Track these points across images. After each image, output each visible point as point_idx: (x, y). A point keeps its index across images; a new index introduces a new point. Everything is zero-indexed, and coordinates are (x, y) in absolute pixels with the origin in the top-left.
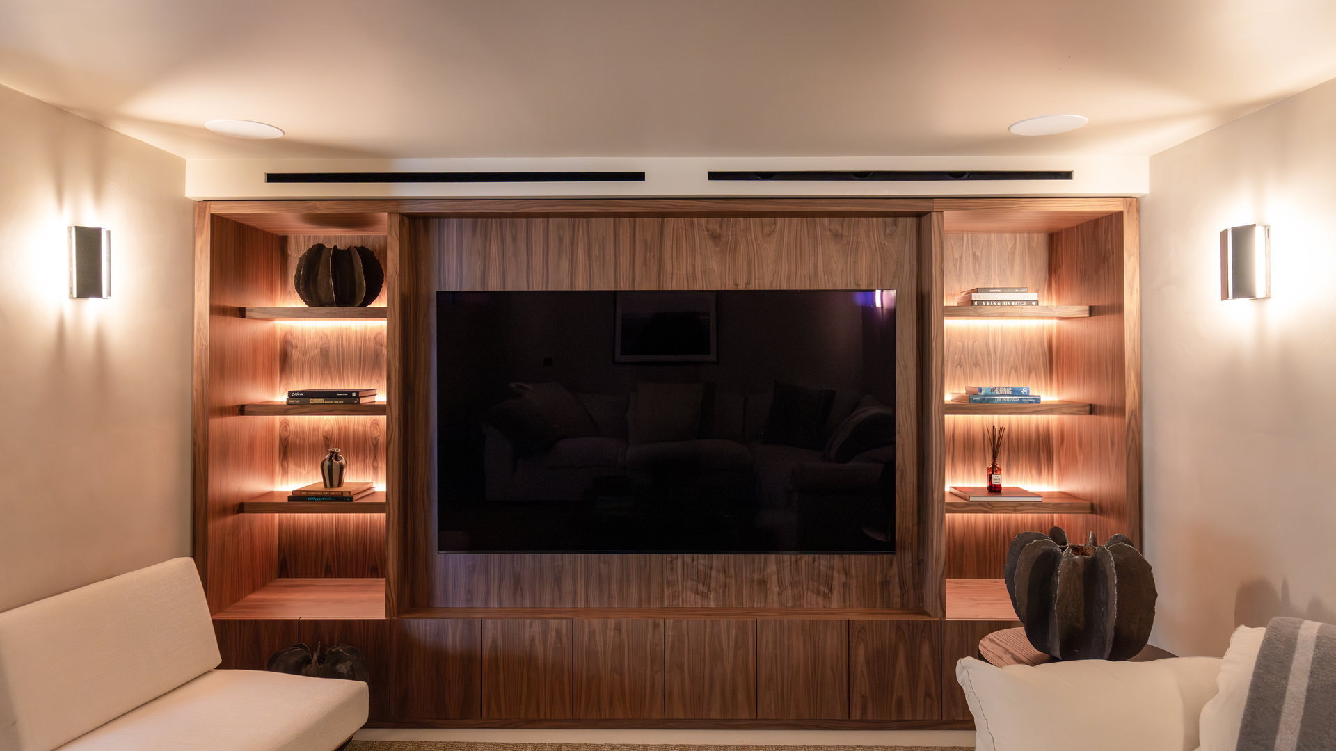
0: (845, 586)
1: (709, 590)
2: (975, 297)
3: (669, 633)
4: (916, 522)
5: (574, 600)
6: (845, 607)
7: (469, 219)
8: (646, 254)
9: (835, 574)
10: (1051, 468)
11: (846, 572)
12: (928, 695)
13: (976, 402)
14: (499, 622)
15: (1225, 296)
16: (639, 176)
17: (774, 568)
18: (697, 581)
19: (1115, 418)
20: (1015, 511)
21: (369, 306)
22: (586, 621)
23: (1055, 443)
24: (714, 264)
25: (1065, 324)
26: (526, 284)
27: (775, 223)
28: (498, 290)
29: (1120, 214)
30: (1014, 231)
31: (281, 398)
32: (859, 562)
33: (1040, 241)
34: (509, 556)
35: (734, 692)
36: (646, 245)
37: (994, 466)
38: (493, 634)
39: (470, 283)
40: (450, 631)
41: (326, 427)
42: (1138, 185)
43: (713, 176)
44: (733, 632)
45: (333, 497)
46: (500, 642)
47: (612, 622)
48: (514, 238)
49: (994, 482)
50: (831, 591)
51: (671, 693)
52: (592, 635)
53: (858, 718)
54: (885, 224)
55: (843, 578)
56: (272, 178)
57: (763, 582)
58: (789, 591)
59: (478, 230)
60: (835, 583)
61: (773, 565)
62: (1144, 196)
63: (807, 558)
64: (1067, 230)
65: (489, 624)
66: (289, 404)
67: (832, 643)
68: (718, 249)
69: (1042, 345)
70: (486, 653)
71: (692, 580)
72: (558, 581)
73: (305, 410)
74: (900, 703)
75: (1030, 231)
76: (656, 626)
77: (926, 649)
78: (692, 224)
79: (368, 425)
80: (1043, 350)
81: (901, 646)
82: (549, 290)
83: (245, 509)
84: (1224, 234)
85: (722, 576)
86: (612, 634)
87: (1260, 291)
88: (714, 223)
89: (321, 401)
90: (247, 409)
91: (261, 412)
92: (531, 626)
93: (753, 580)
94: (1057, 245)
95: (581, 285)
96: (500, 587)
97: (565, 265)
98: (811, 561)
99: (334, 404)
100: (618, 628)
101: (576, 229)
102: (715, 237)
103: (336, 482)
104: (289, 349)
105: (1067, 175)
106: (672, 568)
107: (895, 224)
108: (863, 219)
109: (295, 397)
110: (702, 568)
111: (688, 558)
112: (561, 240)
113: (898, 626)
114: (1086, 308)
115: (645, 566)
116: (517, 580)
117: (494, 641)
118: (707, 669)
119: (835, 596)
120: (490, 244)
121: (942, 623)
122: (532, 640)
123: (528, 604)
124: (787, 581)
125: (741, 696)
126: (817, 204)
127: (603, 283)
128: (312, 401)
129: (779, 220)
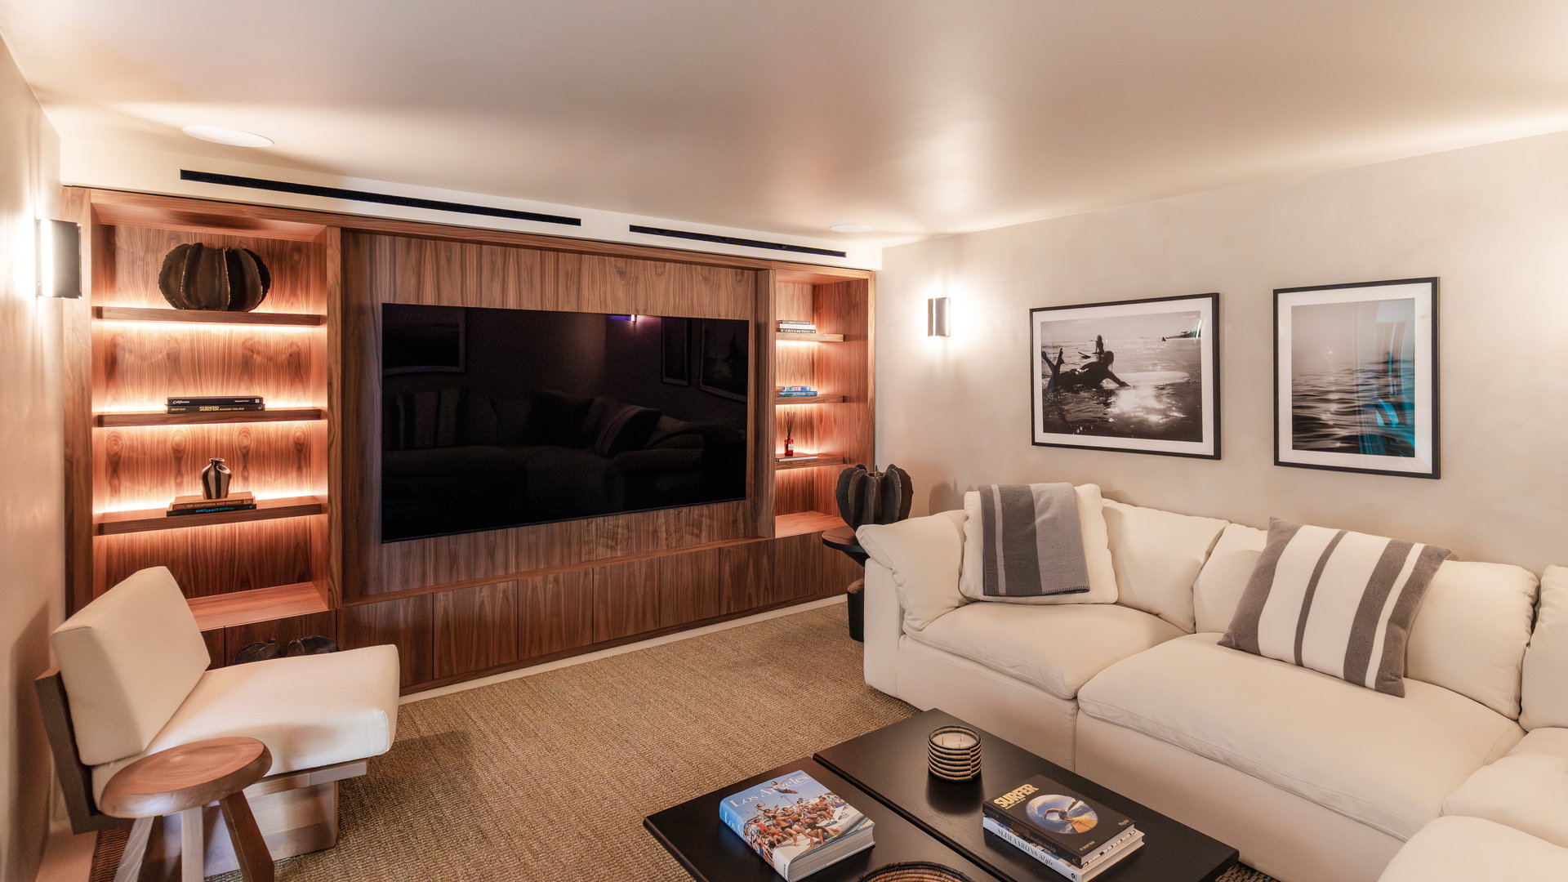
0: (710, 527)
1: (617, 544)
2: (782, 326)
3: (597, 577)
4: (753, 477)
5: (506, 568)
6: (710, 541)
7: (403, 238)
8: (567, 283)
9: (704, 519)
10: (812, 439)
11: (711, 518)
12: (766, 588)
13: (782, 396)
14: (450, 593)
15: (930, 333)
16: (577, 222)
17: (663, 520)
18: (607, 538)
19: (861, 404)
20: (804, 466)
21: (252, 311)
22: (530, 579)
23: (815, 423)
24: (621, 294)
25: (824, 346)
26: (460, 300)
27: (665, 267)
28: (433, 304)
29: (866, 281)
30: (794, 283)
31: (160, 406)
32: (719, 509)
33: (808, 289)
34: (444, 539)
35: (644, 614)
36: (567, 274)
37: (789, 439)
38: (445, 604)
39: (406, 297)
40: (401, 610)
41: (176, 438)
42: (875, 264)
43: (633, 229)
44: (644, 569)
45: (230, 506)
46: (451, 612)
47: (551, 577)
48: (449, 259)
49: (789, 449)
50: (701, 532)
51: (598, 624)
52: (535, 589)
53: (725, 613)
54: (736, 274)
55: (708, 521)
56: (187, 175)
57: (655, 532)
58: (673, 536)
59: (413, 247)
60: (703, 526)
61: (663, 518)
62: (879, 271)
63: (685, 510)
64: (826, 285)
65: (441, 596)
66: (169, 412)
67: (709, 566)
68: (623, 282)
69: (808, 358)
70: (438, 622)
71: (603, 537)
72: (491, 555)
73: (194, 418)
74: (750, 599)
75: (803, 283)
76: (586, 574)
77: (765, 559)
78: (604, 260)
79: (236, 434)
80: (809, 363)
81: (751, 560)
82: (483, 307)
83: (105, 531)
84: (930, 302)
85: (625, 531)
86: (551, 586)
87: (947, 333)
88: (621, 262)
89: (216, 408)
90: (106, 419)
91: (125, 422)
92: (481, 592)
93: (649, 531)
94: (819, 293)
95: (512, 304)
96: (436, 567)
97: (497, 287)
98: (688, 511)
99: (232, 411)
100: (556, 580)
101: (508, 254)
102: (622, 273)
103: (223, 494)
104: (120, 353)
105: (842, 254)
106: (588, 531)
107: (742, 274)
108: (723, 269)
109: (177, 405)
110: (611, 527)
111: (600, 520)
112: (493, 264)
113: (749, 546)
114: (842, 336)
115: (567, 530)
116: (453, 560)
117: (446, 611)
118: (625, 599)
119: (704, 535)
120: (425, 263)
121: (774, 540)
122: (482, 603)
123: (463, 578)
124: (672, 529)
125: (649, 615)
126: (700, 257)
127: (531, 304)
128: (202, 409)
129: (667, 264)
